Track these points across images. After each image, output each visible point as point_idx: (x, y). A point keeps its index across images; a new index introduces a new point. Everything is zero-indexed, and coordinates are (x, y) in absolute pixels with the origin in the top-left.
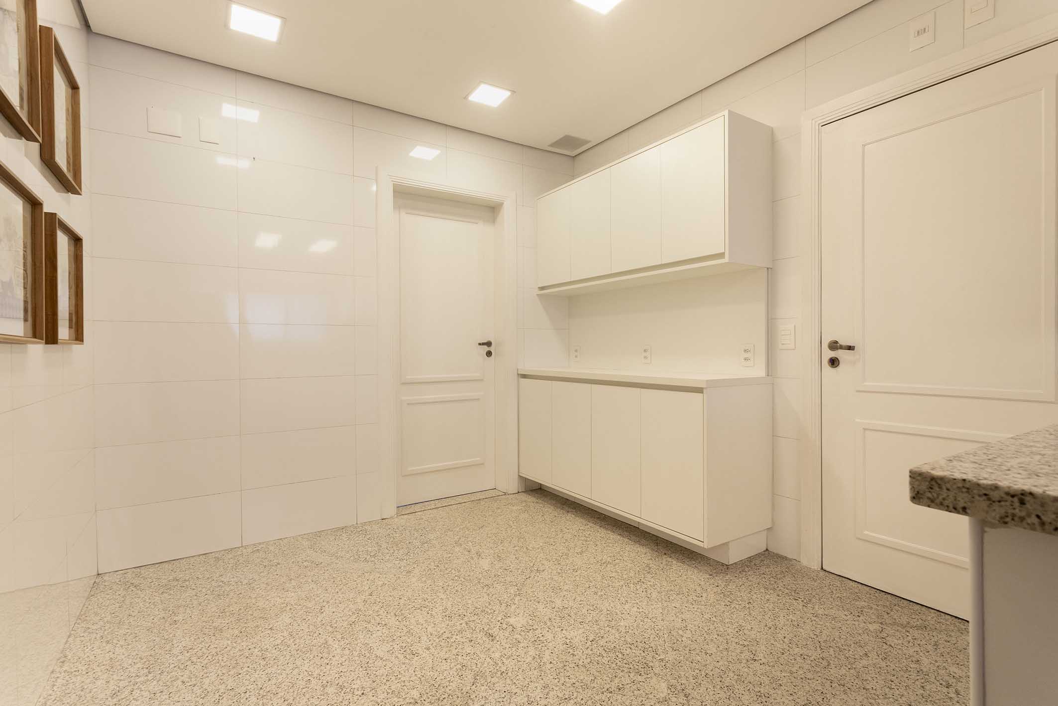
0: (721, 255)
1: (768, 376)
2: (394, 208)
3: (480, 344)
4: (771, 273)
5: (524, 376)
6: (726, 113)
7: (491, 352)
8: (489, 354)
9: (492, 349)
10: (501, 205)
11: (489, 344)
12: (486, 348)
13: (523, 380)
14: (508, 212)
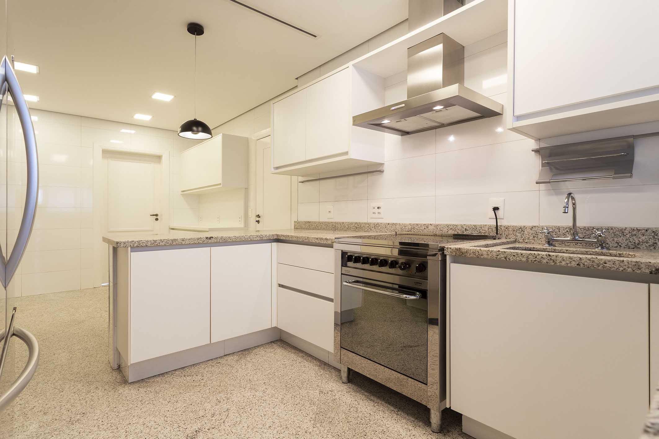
0: (220, 184)
1: (246, 227)
2: (102, 157)
3: (151, 215)
4: (247, 189)
5: (173, 229)
6: (222, 134)
7: (158, 220)
8: (157, 219)
9: (158, 217)
10: (162, 156)
11: (157, 215)
12: (155, 217)
13: (172, 230)
14: (164, 159)
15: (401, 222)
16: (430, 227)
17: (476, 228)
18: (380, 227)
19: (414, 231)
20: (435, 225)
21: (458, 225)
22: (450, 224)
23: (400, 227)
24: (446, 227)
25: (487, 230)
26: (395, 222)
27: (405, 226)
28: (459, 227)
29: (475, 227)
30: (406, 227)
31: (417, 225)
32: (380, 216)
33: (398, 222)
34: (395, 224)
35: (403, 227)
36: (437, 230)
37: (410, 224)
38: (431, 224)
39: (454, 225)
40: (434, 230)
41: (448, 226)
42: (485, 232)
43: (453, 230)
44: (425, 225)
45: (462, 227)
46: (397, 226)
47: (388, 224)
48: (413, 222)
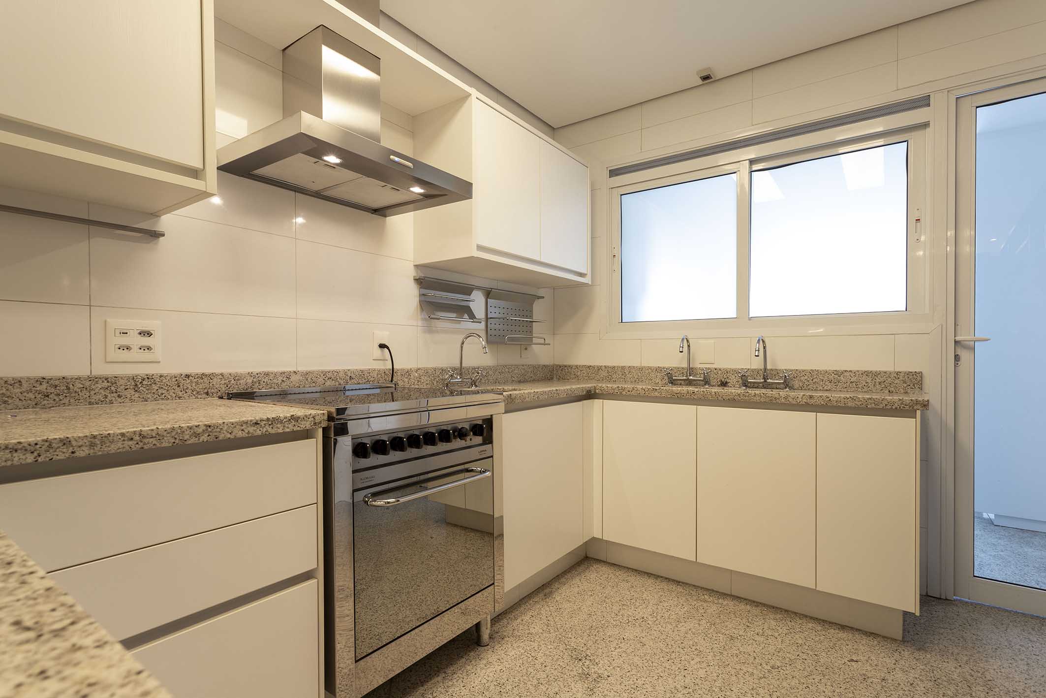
15: (226, 370)
16: (294, 378)
17: (364, 375)
18: (155, 387)
19: (260, 387)
20: (303, 372)
21: (340, 371)
22: (328, 371)
23: (223, 382)
24: (322, 375)
25: (375, 376)
26: (208, 371)
27: (237, 378)
28: (341, 375)
29: (362, 373)
30: (238, 380)
31: (267, 374)
32: (146, 356)
33: (218, 371)
34: (211, 376)
35: (233, 382)
36: (306, 382)
37: (250, 374)
38: (295, 372)
39: (334, 372)
40: (302, 383)
41: (325, 373)
42: (373, 379)
43: (333, 380)
44: (284, 373)
45: (345, 373)
46: (215, 381)
47: (187, 376)
48: (257, 370)
